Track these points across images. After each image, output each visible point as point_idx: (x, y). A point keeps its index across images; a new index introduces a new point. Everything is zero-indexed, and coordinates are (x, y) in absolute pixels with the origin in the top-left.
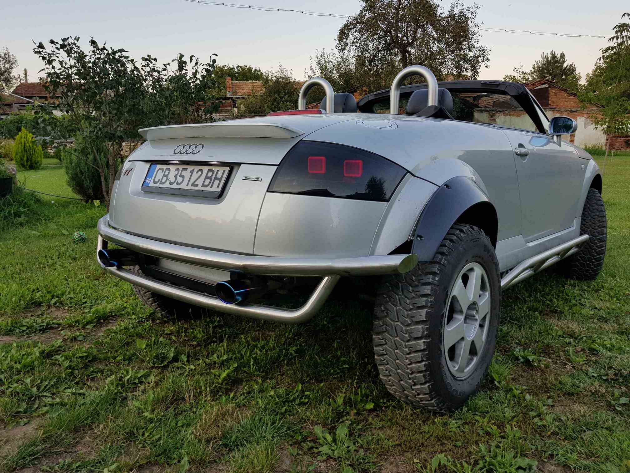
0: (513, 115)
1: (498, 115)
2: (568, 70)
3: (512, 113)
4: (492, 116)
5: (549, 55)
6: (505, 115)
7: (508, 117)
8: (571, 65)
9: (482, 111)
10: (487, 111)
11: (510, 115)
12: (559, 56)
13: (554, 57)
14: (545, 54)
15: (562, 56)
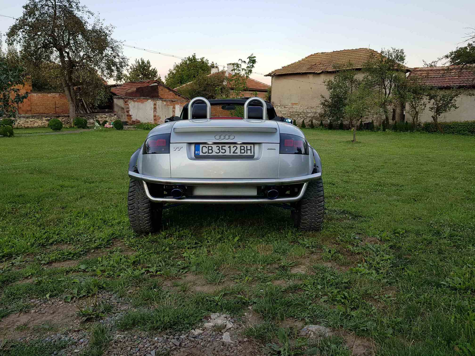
0: (139, 102)
1: (129, 101)
2: (153, 72)
3: (138, 100)
4: (126, 102)
5: (140, 61)
6: (134, 101)
7: (136, 103)
8: (154, 69)
9: (119, 98)
10: (123, 98)
11: (137, 102)
12: (146, 62)
13: (143, 62)
14: (137, 60)
15: (148, 63)
